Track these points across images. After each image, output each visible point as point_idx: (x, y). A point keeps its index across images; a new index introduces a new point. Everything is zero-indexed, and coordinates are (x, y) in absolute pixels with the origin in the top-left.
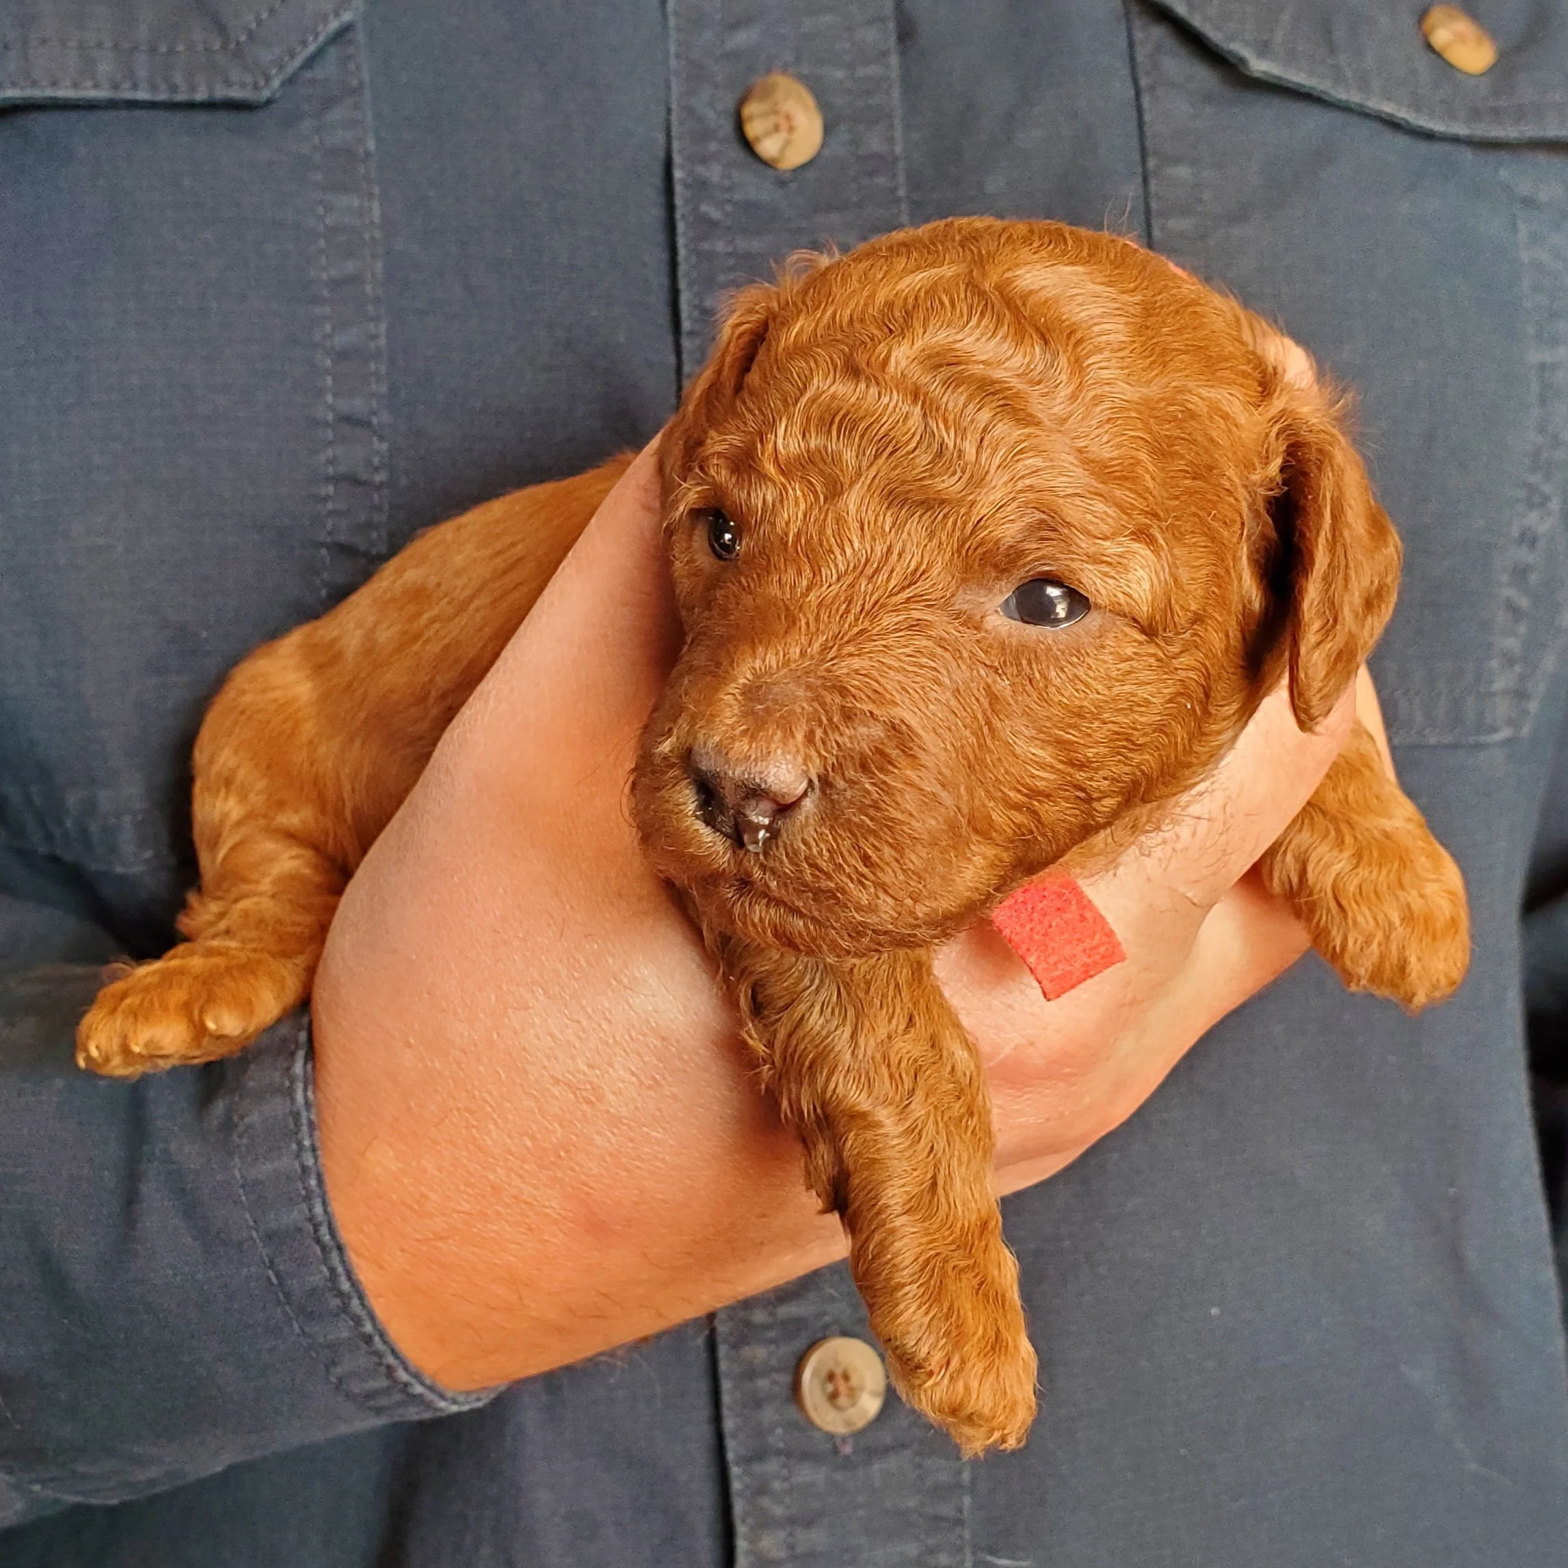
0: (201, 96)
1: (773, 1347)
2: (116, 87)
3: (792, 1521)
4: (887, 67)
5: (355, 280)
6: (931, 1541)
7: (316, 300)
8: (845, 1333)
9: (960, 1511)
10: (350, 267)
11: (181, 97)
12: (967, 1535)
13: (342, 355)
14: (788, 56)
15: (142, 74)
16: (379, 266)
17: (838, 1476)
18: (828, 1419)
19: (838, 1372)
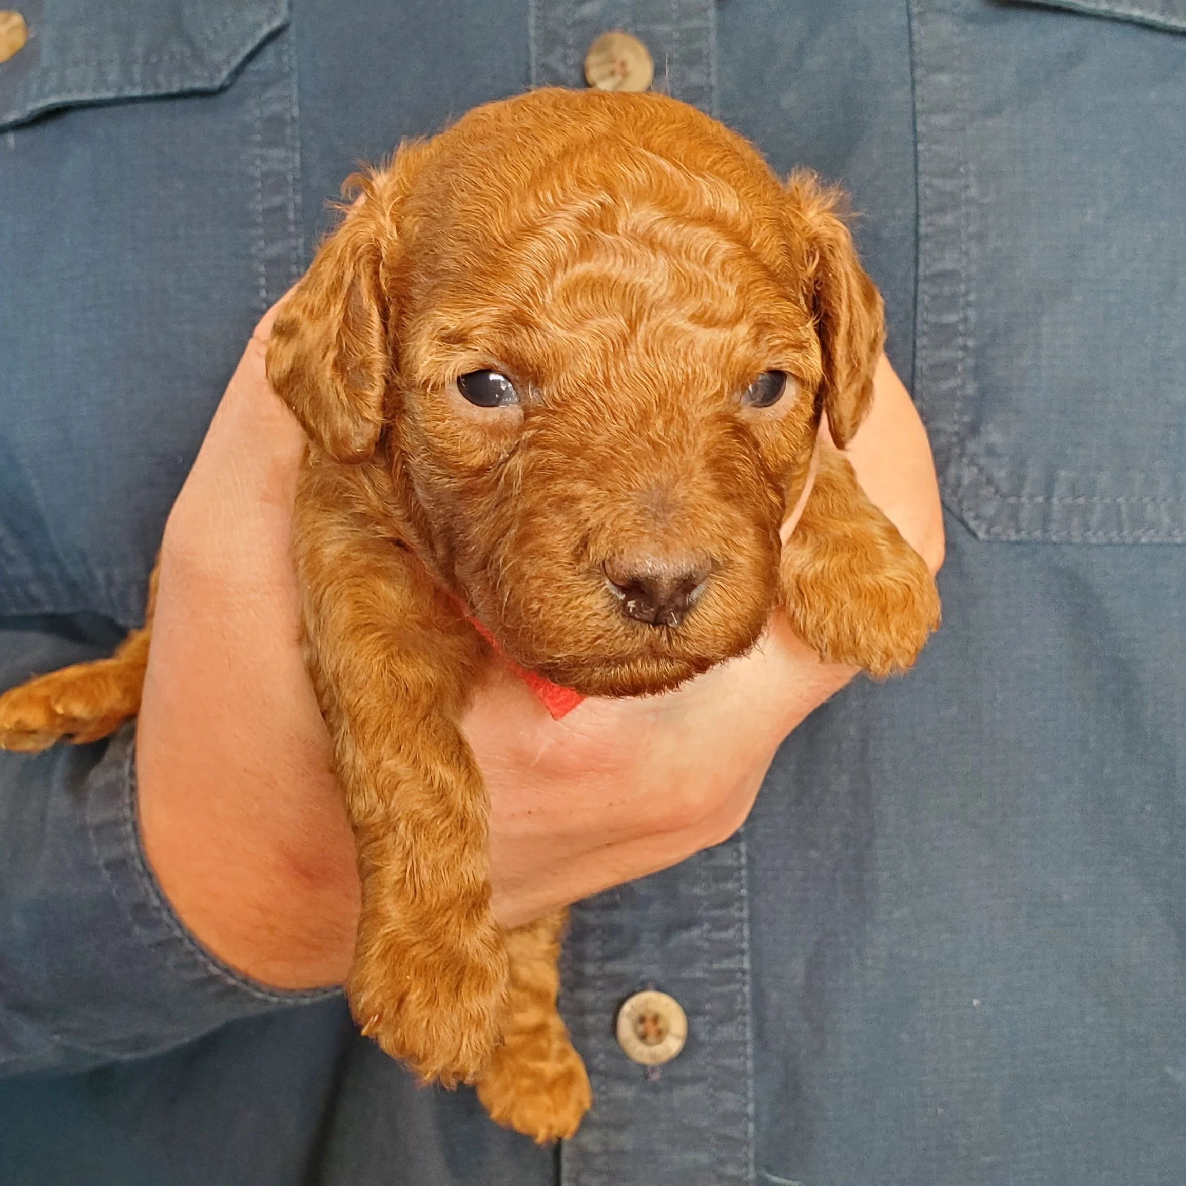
0: (175, 89)
1: (600, 993)
2: (121, 89)
3: (607, 1125)
4: (707, 19)
5: (282, 208)
6: (723, 1155)
7: (255, 224)
8: (659, 989)
9: (746, 1133)
10: (277, 200)
11: (162, 91)
12: (751, 1155)
13: (272, 262)
14: (628, 19)
15: (137, 77)
16: (298, 198)
17: (647, 1096)
18: (640, 1052)
19: (649, 1017)
